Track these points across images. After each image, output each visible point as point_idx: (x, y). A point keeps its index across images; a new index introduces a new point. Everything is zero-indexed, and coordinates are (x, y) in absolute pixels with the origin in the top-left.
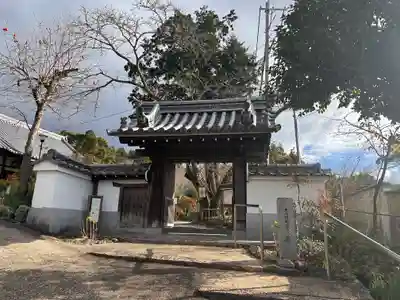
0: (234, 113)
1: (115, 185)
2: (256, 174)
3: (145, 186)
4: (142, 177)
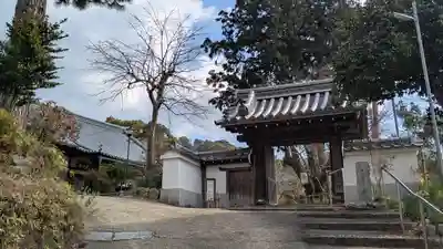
0: (327, 94)
1: (221, 169)
2: (352, 150)
3: (249, 170)
4: (246, 160)
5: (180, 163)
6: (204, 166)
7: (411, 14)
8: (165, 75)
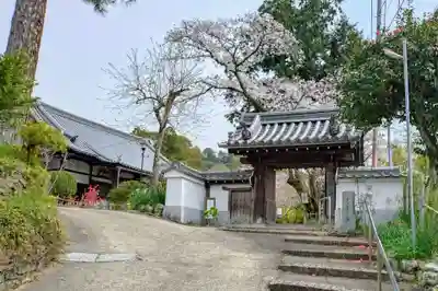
0: (328, 122)
1: (224, 188)
2: (344, 177)
3: (250, 190)
4: (247, 182)
5: (183, 181)
6: (208, 185)
7: (401, 53)
8: (173, 95)
